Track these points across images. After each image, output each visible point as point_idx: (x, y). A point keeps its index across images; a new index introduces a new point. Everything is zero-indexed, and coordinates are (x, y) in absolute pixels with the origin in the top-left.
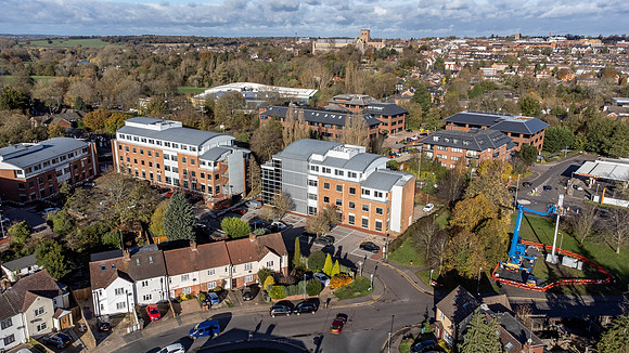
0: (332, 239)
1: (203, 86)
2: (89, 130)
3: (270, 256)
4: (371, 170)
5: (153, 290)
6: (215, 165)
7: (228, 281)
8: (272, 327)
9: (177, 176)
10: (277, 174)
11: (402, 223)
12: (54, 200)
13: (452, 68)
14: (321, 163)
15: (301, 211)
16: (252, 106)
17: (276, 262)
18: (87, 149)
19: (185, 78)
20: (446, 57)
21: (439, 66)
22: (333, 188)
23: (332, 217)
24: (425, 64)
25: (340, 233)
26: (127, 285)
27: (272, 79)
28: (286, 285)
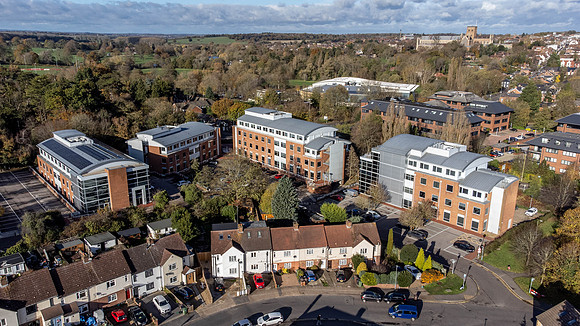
0: (426, 234)
1: (311, 79)
2: (215, 116)
3: (364, 244)
4: (471, 169)
5: (259, 262)
6: (318, 153)
7: (324, 261)
8: (362, 311)
9: (284, 161)
10: (375, 166)
11: (501, 225)
12: (186, 174)
13: (569, 65)
14: (420, 159)
15: (396, 203)
16: (354, 99)
17: (370, 250)
18: (214, 133)
19: (296, 72)
20: (563, 53)
21: (553, 62)
22: (430, 184)
23: (426, 212)
24: (536, 61)
25: (433, 228)
26: (239, 254)
27: (375, 73)
28: (378, 273)
